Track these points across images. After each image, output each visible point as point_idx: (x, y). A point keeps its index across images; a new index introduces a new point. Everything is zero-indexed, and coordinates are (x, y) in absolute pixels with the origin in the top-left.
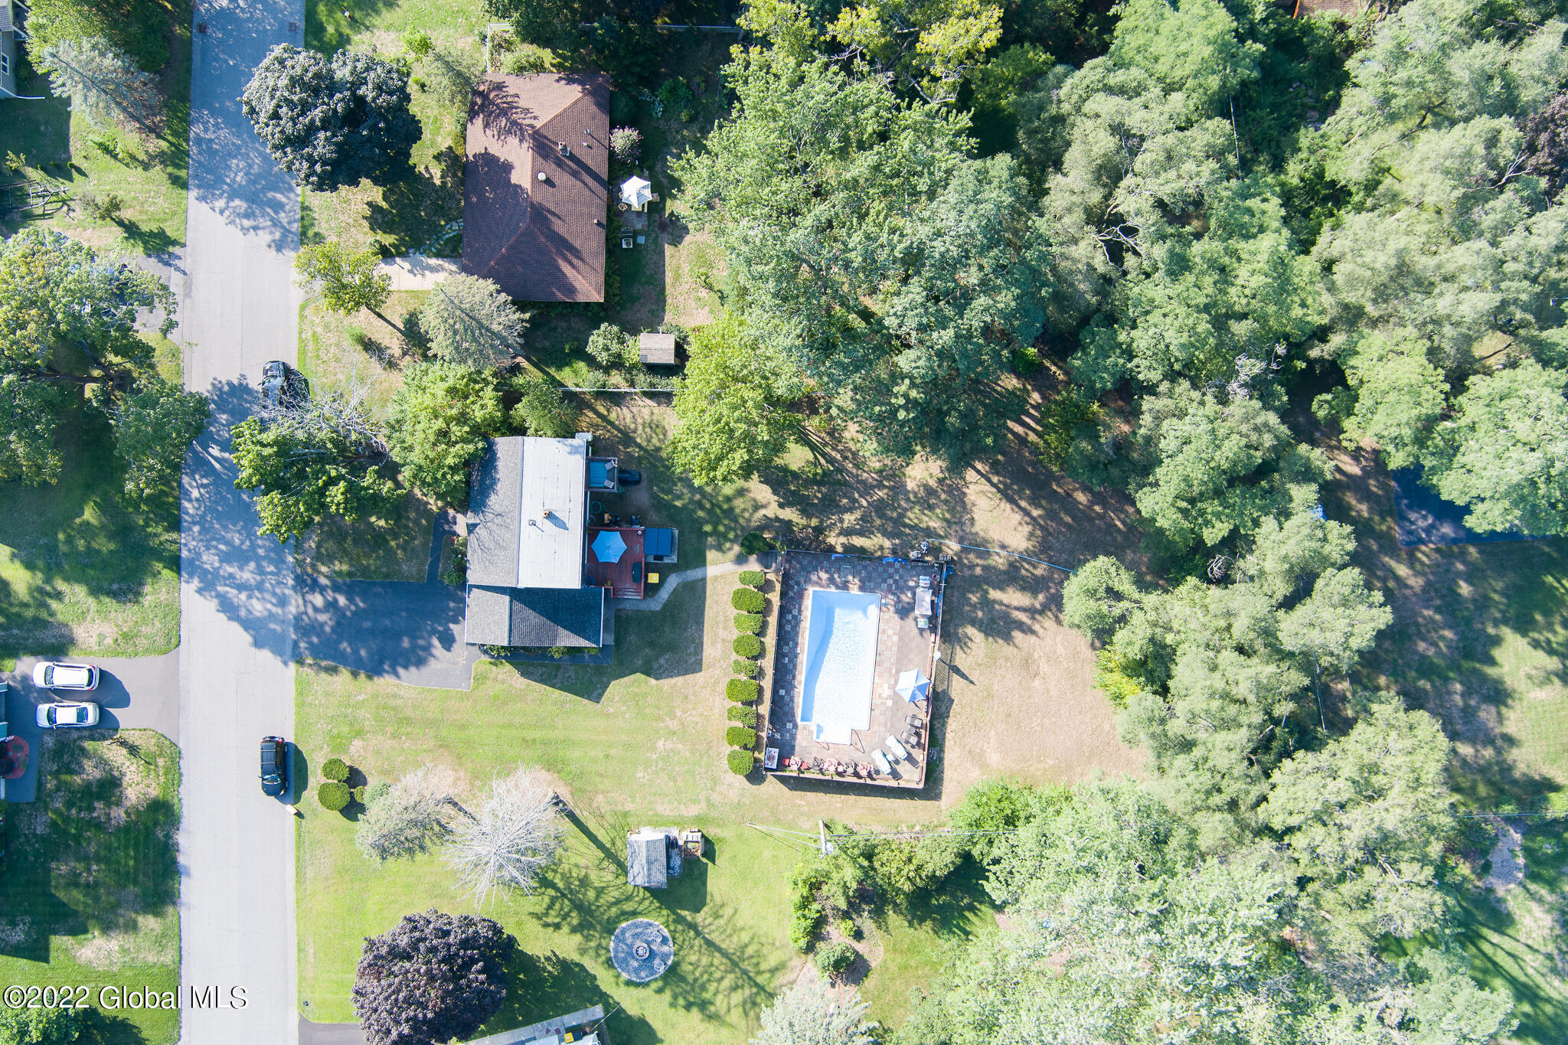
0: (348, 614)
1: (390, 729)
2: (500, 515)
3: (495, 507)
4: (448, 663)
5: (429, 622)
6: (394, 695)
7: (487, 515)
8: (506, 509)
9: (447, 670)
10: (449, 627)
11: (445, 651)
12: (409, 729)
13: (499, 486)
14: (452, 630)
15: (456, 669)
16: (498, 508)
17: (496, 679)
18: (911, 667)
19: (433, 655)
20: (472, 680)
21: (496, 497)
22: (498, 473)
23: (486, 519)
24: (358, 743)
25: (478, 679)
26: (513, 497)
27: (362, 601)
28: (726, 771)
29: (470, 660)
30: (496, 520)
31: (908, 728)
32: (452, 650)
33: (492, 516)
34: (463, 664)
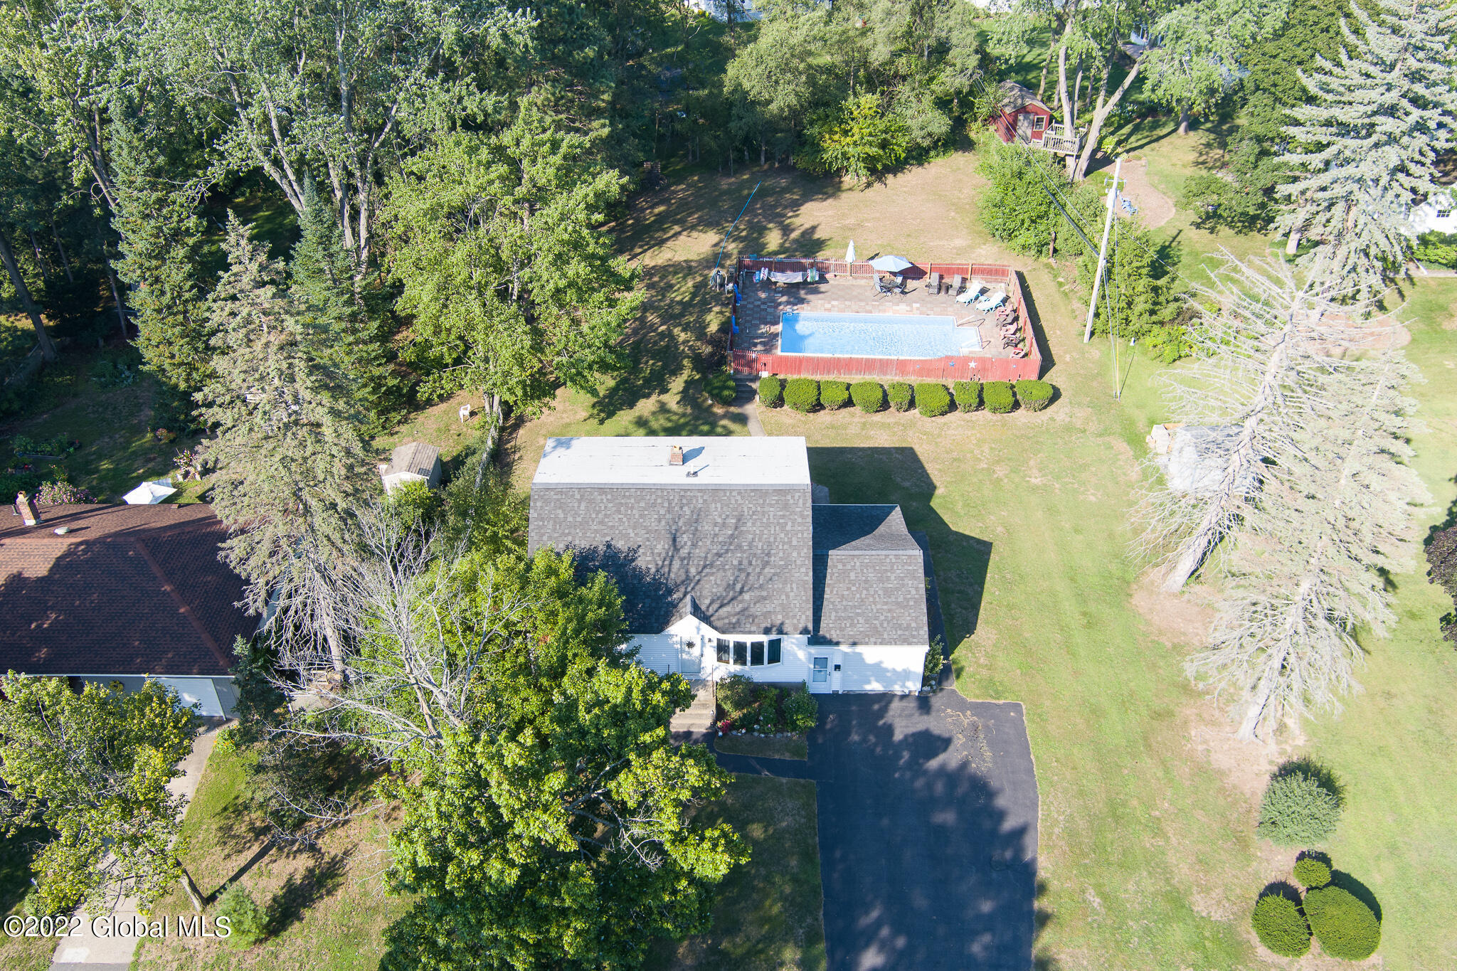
0: (901, 942)
1: (1147, 839)
2: (674, 540)
3: (660, 554)
4: (974, 738)
5: (897, 775)
6: (1072, 833)
7: (676, 573)
8: (663, 523)
9: (991, 744)
10: (901, 742)
11: (951, 748)
12: (1135, 802)
13: (620, 544)
14: (906, 737)
15: (986, 727)
16: (659, 547)
17: (990, 668)
18: (869, 294)
19: (964, 765)
20: (1001, 702)
21: (641, 550)
22: (595, 550)
23: (683, 577)
24: (1202, 903)
25: (997, 692)
26: (642, 504)
27: (867, 913)
28: (1052, 419)
29: (962, 705)
30: (684, 552)
31: (943, 292)
32: (946, 735)
33: (676, 564)
34: (973, 715)
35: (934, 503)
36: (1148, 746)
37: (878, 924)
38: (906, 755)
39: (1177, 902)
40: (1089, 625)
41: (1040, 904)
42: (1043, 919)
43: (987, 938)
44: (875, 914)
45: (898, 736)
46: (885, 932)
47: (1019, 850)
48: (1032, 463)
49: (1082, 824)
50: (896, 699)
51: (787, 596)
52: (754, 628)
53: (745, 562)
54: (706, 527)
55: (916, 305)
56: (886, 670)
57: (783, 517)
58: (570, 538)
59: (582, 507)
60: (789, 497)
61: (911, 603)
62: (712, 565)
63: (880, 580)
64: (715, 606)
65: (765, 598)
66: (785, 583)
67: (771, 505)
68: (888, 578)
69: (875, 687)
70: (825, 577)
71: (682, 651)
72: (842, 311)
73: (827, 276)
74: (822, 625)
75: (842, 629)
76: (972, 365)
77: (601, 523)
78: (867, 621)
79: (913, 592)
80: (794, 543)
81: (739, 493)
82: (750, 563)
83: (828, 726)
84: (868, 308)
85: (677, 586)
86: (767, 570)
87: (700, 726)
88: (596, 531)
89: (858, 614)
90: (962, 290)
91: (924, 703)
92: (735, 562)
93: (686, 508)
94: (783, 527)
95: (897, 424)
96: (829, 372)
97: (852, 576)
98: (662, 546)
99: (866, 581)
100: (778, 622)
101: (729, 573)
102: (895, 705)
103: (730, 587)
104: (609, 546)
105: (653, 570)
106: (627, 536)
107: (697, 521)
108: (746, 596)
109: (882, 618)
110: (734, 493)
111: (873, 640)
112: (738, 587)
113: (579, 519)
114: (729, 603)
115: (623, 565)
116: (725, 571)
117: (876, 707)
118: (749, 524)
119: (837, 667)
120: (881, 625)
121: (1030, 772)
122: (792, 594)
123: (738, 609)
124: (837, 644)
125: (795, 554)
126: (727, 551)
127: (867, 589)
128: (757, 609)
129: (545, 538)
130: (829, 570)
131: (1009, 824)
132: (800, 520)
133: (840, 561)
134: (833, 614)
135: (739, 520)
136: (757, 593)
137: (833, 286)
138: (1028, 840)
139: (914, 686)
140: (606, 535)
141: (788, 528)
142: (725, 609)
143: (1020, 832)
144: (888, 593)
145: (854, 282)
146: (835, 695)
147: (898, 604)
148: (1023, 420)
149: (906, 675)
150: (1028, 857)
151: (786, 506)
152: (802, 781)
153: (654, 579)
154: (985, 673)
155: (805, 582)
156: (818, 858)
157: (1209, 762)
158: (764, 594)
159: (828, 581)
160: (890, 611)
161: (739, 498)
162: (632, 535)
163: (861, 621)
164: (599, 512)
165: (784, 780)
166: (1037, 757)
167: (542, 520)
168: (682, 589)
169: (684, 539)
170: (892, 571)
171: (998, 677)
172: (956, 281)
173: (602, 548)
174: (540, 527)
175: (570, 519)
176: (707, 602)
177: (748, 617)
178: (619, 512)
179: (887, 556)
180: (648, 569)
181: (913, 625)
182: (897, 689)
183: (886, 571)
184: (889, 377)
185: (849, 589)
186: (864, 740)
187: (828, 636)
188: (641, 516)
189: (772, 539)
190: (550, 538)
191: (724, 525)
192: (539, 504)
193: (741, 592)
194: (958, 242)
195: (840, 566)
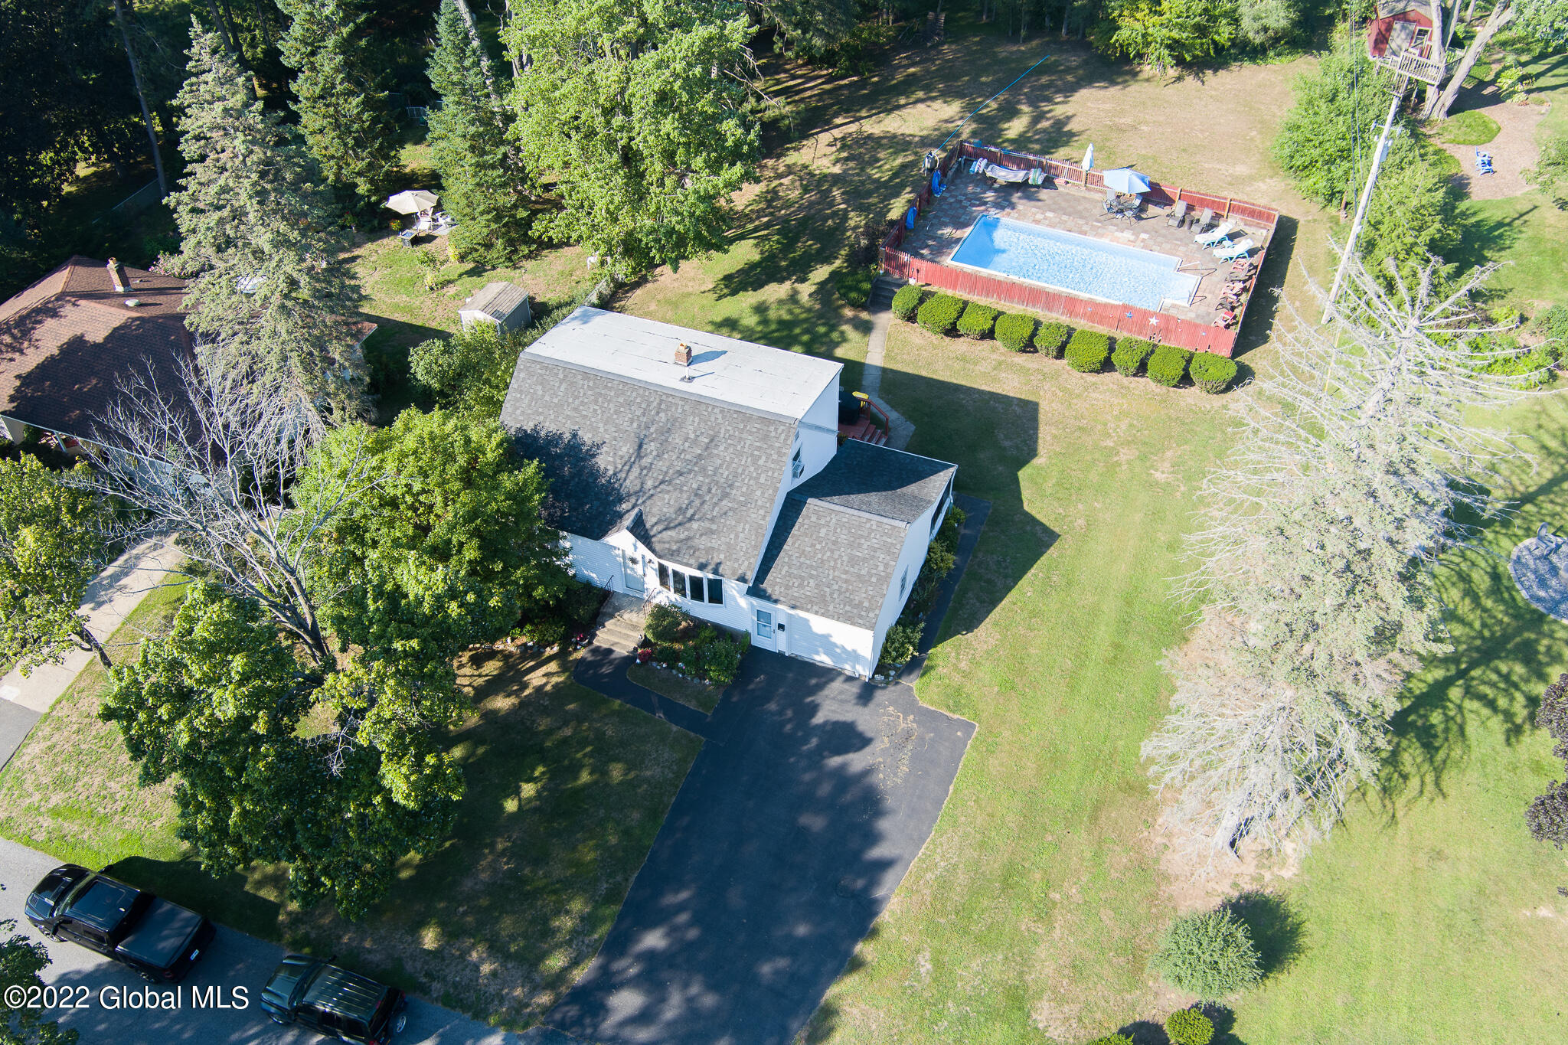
0: (693, 934)
1: (1025, 922)
2: (640, 446)
3: (622, 457)
4: (900, 747)
5: (792, 760)
6: (944, 884)
7: (631, 483)
8: (635, 425)
9: (915, 758)
10: (818, 726)
11: (868, 750)
12: (1038, 876)
13: (587, 438)
14: (826, 723)
15: (921, 738)
16: (625, 449)
17: (966, 675)
18: (1096, 211)
19: (867, 772)
20: (956, 716)
21: (605, 449)
22: (560, 436)
23: (637, 488)
24: (1046, 1012)
25: (957, 704)
26: (621, 400)
27: (677, 891)
28: (1225, 407)
29: (909, 706)
30: (646, 461)
31: (1186, 227)
32: (869, 734)
33: (636, 471)
34: (914, 721)
35: (1022, 474)
36: (1094, 818)
37: (681, 908)
38: (814, 741)
39: (1018, 1000)
40: (1112, 661)
41: (864, 949)
42: (856, 965)
43: (782, 963)
44: (684, 895)
45: (819, 719)
46: (683, 918)
47: (873, 882)
48: (1169, 454)
49: (962, 878)
50: (841, 679)
51: (737, 536)
52: (692, 561)
53: (705, 488)
54: (676, 439)
55: (1143, 236)
56: (835, 645)
57: (759, 448)
58: (541, 418)
59: (562, 389)
60: (772, 428)
61: (874, 580)
62: (670, 482)
63: (851, 545)
64: (660, 527)
65: (712, 532)
66: (738, 521)
67: (751, 433)
68: (860, 545)
69: (823, 659)
70: (793, 526)
71: (625, 566)
72: (1052, 225)
73: (1056, 181)
74: (769, 577)
75: (787, 587)
76: (1153, 321)
77: (575, 409)
78: (817, 586)
79: (881, 568)
80: (762, 480)
81: (722, 411)
82: (709, 491)
83: (751, 687)
84: (1085, 228)
85: (629, 495)
86: (724, 502)
87: (624, 647)
88: (568, 417)
89: (811, 576)
90: (1210, 227)
91: (867, 693)
92: (695, 486)
93: (662, 415)
94: (756, 459)
95: (1039, 371)
96: (987, 295)
97: (823, 532)
98: (627, 449)
99: (835, 543)
100: (716, 560)
101: (685, 496)
102: (837, 685)
103: (681, 510)
104: (575, 436)
105: (611, 472)
106: (595, 430)
107: (669, 431)
108: (695, 525)
109: (836, 587)
110: (717, 411)
111: (815, 608)
112: (690, 512)
113: (556, 400)
114: (675, 527)
115: (584, 459)
116: (681, 491)
117: (814, 681)
118: (722, 448)
119: (781, 627)
120: (832, 594)
121: (938, 803)
122: (742, 535)
123: (682, 536)
124: (776, 601)
125: (758, 493)
126: (690, 471)
127: (832, 552)
128: (702, 542)
129: (518, 412)
130: (800, 520)
131: (877, 852)
132: (775, 457)
133: (816, 512)
134: (786, 568)
135: (712, 440)
136: (707, 524)
137: (1060, 194)
138: (889, 877)
139: (865, 672)
140: (577, 423)
141: (761, 462)
142: (669, 533)
143: (885, 865)
144: (853, 561)
145: (1088, 195)
146: (780, 656)
147: (859, 576)
148: (1191, 401)
149: (855, 657)
150: (879, 893)
151: (766, 438)
152: (692, 734)
153: (609, 482)
154: (957, 679)
155: (760, 526)
156: (664, 819)
157: (1157, 860)
158: (714, 527)
159: (794, 531)
160: (846, 581)
161: (720, 416)
162: (602, 430)
163: (812, 583)
164: (577, 397)
165: (675, 728)
166: (956, 790)
167: (521, 392)
168: (633, 500)
169: (651, 447)
170: (867, 538)
171: (969, 687)
172: (1205, 215)
173: (567, 436)
174: (517, 400)
175: (547, 398)
176: (654, 520)
177: (689, 548)
178: (596, 402)
179: (869, 520)
180: (606, 470)
181: (866, 604)
182: (848, 669)
183: (861, 536)
184: (1054, 315)
185: (813, 545)
186: (781, 712)
187: (769, 591)
188: (617, 412)
189: (740, 471)
190: (523, 413)
191: (695, 441)
192: (522, 375)
193: (690, 519)
194: (1241, 170)
195: (814, 518)
